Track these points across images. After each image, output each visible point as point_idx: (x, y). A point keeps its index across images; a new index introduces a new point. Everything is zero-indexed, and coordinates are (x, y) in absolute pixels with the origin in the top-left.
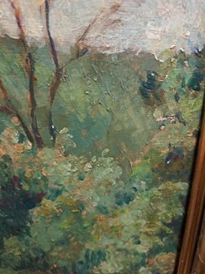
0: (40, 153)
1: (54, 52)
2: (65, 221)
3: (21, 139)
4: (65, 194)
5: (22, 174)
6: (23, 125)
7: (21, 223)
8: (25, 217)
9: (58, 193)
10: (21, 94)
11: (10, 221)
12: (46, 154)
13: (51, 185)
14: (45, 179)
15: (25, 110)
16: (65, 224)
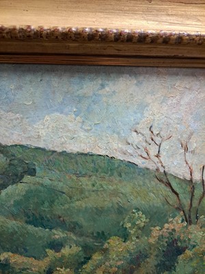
0: (189, 227)
1: (203, 185)
2: (195, 262)
3: (182, 221)
4: (197, 247)
5: (179, 238)
6: (185, 215)
7: (172, 264)
8: (175, 261)
9: (194, 246)
10: (186, 202)
11: (167, 263)
12: (192, 228)
13: (192, 243)
14: (189, 240)
15: (187, 208)
16: (194, 264)
